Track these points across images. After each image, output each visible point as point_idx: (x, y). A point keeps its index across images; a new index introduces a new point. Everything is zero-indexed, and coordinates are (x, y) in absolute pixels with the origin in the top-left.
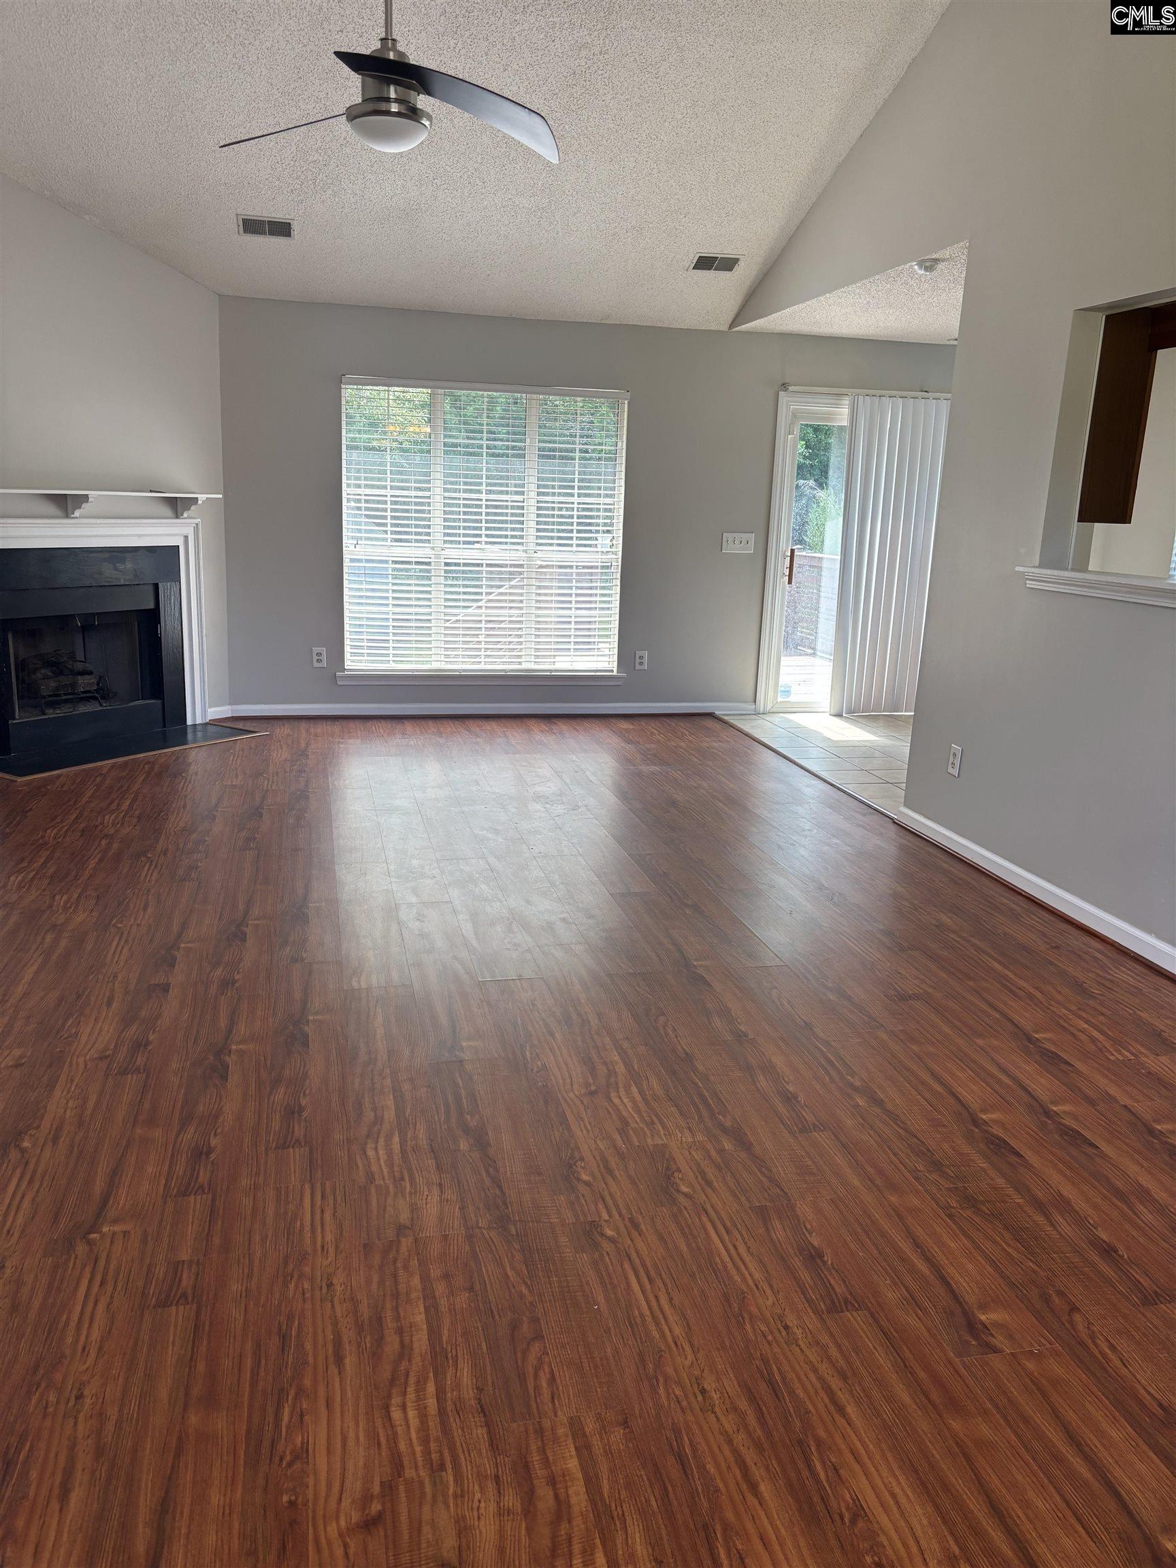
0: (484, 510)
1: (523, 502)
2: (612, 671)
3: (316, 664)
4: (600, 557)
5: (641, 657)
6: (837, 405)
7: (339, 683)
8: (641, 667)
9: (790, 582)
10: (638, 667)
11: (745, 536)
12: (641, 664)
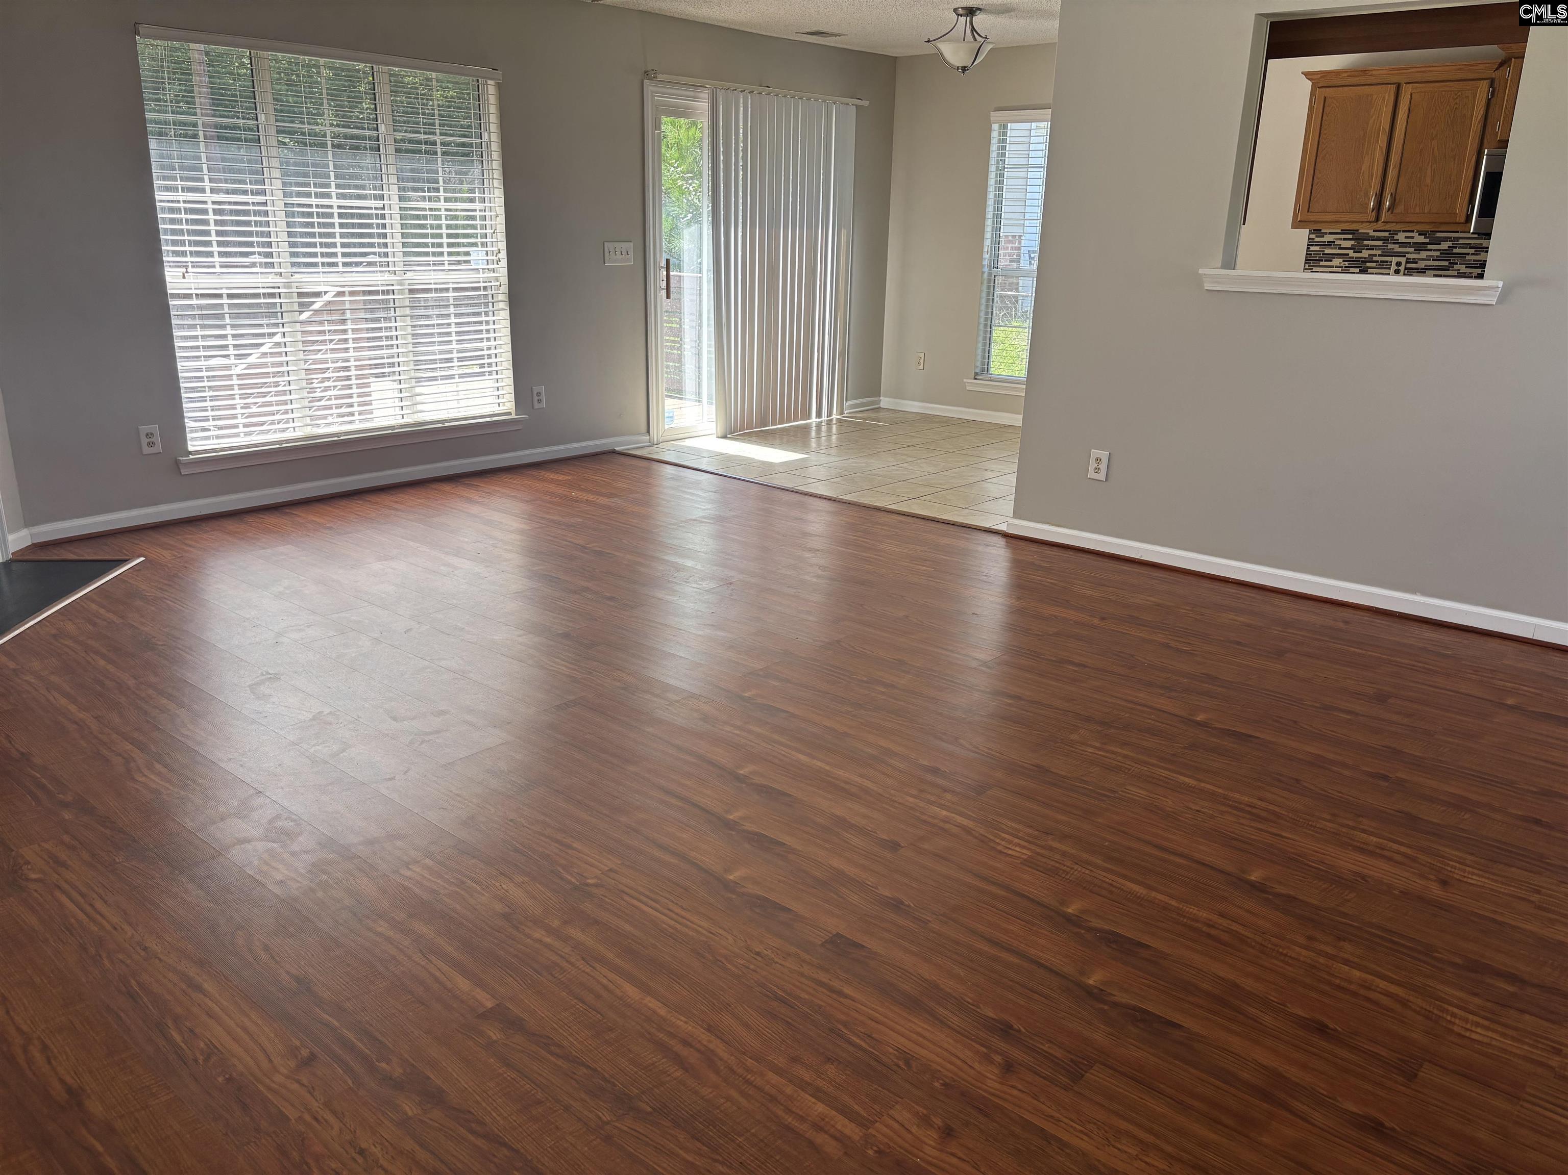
0: (336, 220)
1: (383, 209)
2: (510, 414)
3: (146, 450)
4: (481, 275)
5: (539, 394)
6: (695, 98)
7: (184, 471)
8: (540, 406)
9: (668, 297)
10: (536, 406)
11: (624, 245)
12: (539, 401)
